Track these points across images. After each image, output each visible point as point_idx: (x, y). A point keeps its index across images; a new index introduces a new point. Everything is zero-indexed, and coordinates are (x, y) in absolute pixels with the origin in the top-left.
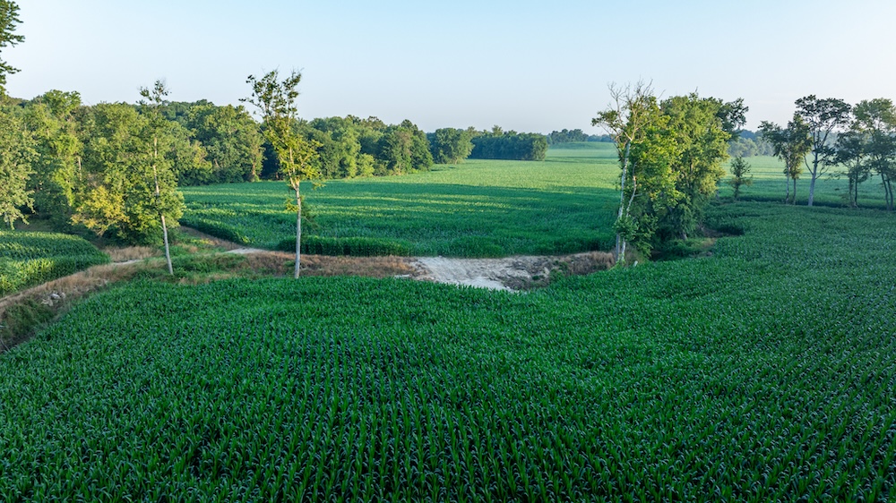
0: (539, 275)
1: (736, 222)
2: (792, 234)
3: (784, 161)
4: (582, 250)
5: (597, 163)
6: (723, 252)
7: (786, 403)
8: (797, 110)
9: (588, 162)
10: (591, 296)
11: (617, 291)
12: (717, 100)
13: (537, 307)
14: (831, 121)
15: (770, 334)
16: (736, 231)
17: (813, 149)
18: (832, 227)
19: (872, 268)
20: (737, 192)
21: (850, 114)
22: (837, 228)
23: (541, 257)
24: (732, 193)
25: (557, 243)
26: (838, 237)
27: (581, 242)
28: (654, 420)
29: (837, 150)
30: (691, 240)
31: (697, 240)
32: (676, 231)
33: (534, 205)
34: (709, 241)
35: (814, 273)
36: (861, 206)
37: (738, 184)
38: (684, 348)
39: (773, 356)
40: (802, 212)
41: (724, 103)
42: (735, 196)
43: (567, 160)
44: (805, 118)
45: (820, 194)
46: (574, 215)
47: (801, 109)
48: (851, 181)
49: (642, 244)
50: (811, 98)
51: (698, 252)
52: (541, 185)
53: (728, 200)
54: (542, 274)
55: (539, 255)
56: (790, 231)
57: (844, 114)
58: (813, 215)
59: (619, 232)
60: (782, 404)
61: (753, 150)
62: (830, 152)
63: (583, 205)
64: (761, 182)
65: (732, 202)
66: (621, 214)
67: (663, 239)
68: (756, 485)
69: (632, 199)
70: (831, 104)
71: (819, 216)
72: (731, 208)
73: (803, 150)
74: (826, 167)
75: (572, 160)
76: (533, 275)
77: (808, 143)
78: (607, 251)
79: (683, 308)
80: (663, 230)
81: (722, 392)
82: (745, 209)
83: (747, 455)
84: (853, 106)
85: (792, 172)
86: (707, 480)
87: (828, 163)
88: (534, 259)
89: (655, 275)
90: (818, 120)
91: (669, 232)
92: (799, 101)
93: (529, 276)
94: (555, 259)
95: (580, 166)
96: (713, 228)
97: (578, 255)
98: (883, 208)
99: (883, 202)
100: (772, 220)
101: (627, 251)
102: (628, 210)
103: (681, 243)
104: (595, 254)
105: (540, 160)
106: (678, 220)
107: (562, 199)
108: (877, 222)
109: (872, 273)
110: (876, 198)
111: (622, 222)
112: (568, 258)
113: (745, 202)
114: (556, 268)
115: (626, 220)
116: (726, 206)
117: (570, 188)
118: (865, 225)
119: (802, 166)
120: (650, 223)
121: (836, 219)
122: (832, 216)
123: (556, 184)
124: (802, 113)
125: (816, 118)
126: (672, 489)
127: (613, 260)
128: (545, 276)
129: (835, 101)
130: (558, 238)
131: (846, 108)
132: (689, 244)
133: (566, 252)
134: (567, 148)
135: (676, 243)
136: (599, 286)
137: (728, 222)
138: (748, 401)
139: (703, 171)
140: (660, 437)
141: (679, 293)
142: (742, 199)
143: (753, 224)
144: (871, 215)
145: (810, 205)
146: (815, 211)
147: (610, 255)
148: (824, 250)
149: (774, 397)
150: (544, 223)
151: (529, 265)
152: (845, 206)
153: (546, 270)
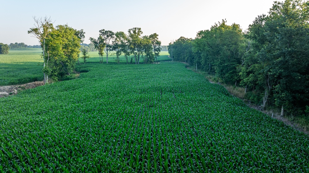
0: (12, 92)
1: (86, 69)
2: (103, 71)
3: (98, 50)
4: (30, 81)
5: (32, 54)
6: (83, 77)
7: (107, 110)
8: (100, 34)
9: (28, 54)
10: (36, 94)
11: (47, 92)
12: (74, 29)
13: (13, 101)
14: (110, 37)
15: (100, 95)
16: (86, 71)
17: (106, 46)
18: (114, 68)
19: (125, 76)
20: (85, 61)
21: (114, 36)
22: (115, 68)
23: (12, 86)
24: (83, 61)
25: (19, 80)
26: (116, 70)
27: (30, 78)
28: (66, 123)
29: (112, 46)
30: (72, 75)
31: (74, 75)
32: (66, 73)
33: (5, 68)
34: (77, 75)
35: (111, 79)
36: (120, 63)
37: (85, 58)
38: (74, 103)
39: (102, 100)
40: (105, 65)
41: (77, 31)
42: (85, 62)
43: (19, 54)
44: (102, 36)
45: (109, 60)
46: (25, 71)
47: (101, 33)
48: (117, 55)
49: (54, 77)
50: (103, 30)
51: (74, 78)
52: (8, 62)
53: (82, 63)
54: (13, 92)
55: (11, 85)
56: (102, 70)
57: (113, 35)
58: (108, 65)
59: (45, 72)
60: (106, 111)
61: (88, 50)
62: (110, 47)
63: (28, 67)
64: (92, 58)
65: (84, 64)
66: (45, 66)
67: (62, 76)
68: (102, 131)
69: (48, 59)
70: (109, 32)
71: (110, 66)
72: (84, 65)
73: (103, 46)
74: (110, 51)
75: (22, 54)
76: (9, 93)
77: (104, 44)
78: (41, 81)
79: (71, 93)
80: (61, 73)
81: (88, 111)
82: (88, 65)
83: (98, 125)
84: (115, 33)
85: (101, 54)
86: (87, 134)
87: (111, 50)
88: (9, 87)
89: (60, 85)
90: (106, 37)
91: (64, 74)
92: (100, 31)
93: (7, 94)
94: (19, 86)
95: (26, 56)
96: (79, 72)
97: (29, 84)
98: (126, 63)
99: (126, 62)
100: (97, 68)
101: (49, 80)
102: (47, 64)
103: (68, 76)
104: (36, 82)
105: (6, 54)
106: (66, 68)
107: (19, 66)
108: (125, 66)
109: (125, 77)
110: (124, 61)
111: (45, 68)
112: (25, 85)
113: (88, 64)
114: (20, 89)
115: (47, 68)
116: (82, 65)
117: (22, 62)
118: (122, 67)
119: (103, 52)
120: (56, 69)
121: (114, 66)
122: (113, 65)
123: (15, 61)
124: (101, 34)
125: (106, 36)
126: (76, 139)
127: (43, 84)
128: (15, 92)
129: (110, 31)
130: (19, 78)
131: (113, 34)
132: (71, 76)
133: (24, 83)
134: (19, 50)
135: (67, 76)
136: (39, 91)
137: (83, 69)
138: (96, 112)
139: (73, 51)
140: (69, 127)
141: (70, 89)
142: (87, 63)
143: (91, 69)
144: (123, 65)
145: (107, 63)
146: (109, 64)
147: (42, 82)
148: (112, 74)
149: (104, 109)
150: (12, 74)
151: (7, 89)
152: (117, 63)
153: (15, 90)
